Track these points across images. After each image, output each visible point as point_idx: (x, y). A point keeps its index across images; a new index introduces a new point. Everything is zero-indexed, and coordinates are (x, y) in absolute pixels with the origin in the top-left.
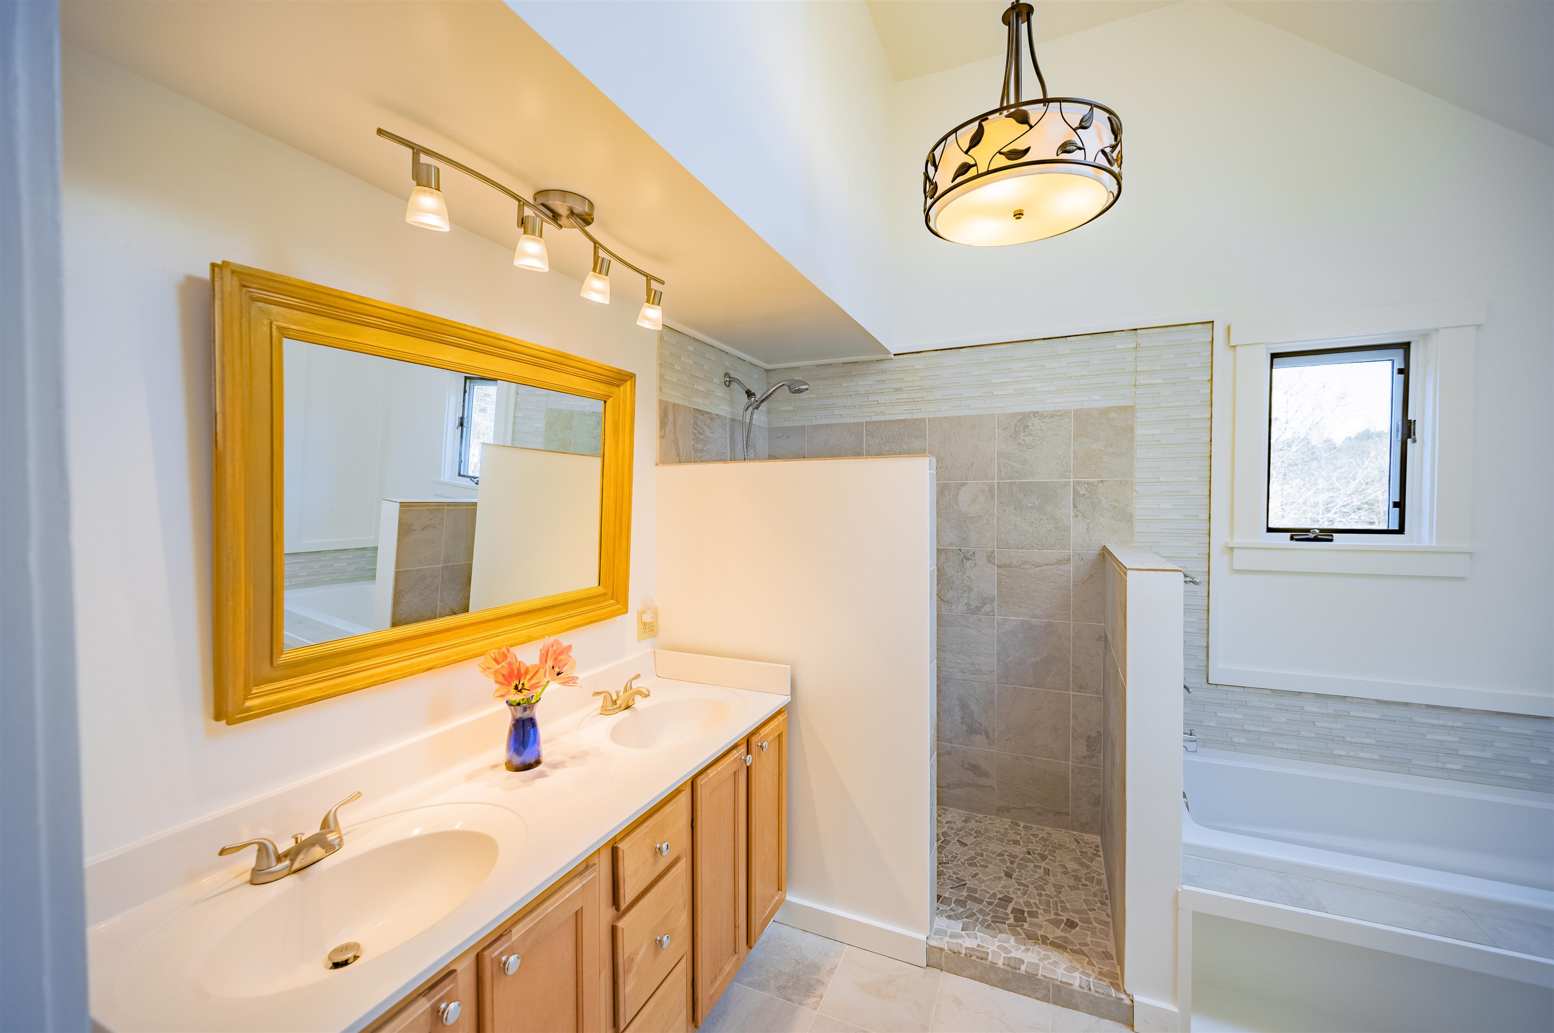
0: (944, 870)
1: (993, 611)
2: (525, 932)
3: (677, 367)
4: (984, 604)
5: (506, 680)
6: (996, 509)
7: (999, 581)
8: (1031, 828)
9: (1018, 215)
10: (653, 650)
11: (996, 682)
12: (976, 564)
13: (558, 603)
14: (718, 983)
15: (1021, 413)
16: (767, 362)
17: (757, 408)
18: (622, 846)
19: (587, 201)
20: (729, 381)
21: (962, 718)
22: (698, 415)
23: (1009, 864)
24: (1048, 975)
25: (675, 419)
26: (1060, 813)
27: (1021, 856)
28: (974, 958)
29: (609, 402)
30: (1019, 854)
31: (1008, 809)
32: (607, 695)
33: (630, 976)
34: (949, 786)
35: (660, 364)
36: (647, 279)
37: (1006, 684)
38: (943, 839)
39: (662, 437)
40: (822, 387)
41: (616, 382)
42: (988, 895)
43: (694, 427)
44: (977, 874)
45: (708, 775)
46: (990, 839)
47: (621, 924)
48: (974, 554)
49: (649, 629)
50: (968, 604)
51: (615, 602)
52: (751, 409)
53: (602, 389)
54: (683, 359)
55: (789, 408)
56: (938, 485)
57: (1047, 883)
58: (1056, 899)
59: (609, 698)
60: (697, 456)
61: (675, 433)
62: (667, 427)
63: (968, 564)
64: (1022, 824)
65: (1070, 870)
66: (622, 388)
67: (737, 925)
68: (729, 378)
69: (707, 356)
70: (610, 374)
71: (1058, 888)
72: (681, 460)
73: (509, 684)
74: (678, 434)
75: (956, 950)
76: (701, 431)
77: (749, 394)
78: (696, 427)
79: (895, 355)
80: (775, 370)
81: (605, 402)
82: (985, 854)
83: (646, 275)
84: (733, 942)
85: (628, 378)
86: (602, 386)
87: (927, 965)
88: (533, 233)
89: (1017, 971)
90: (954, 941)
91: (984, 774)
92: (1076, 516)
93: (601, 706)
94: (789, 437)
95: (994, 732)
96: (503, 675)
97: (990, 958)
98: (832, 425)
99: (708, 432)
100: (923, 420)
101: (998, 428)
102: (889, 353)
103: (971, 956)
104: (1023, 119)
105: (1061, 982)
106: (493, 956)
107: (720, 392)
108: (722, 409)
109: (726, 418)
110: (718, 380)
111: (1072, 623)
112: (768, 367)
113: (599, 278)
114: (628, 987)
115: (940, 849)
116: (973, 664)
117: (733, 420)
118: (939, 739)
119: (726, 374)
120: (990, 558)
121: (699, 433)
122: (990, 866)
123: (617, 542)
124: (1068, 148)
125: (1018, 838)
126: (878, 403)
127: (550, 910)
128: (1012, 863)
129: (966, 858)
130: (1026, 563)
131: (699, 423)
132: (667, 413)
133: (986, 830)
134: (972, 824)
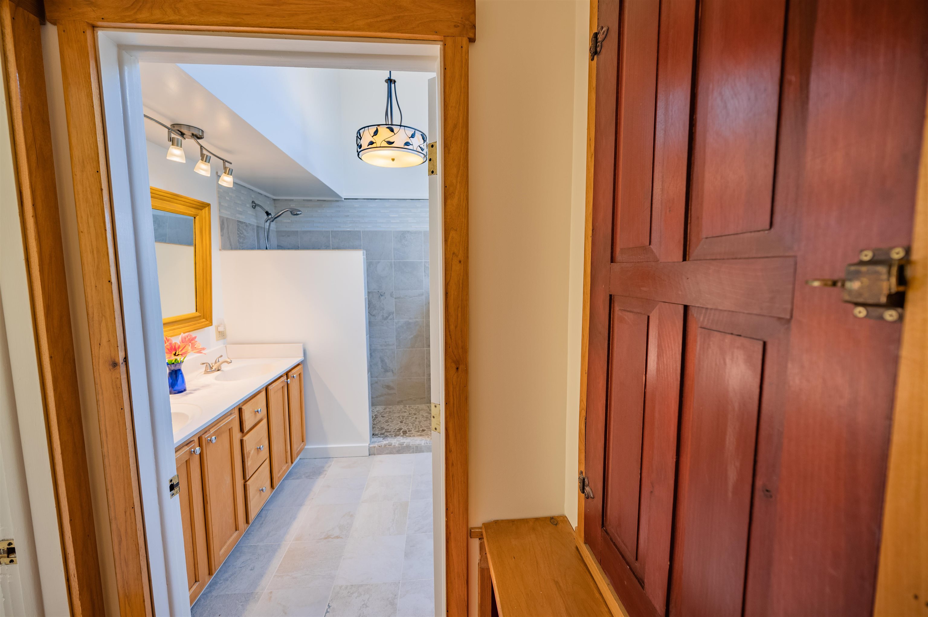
0: (376, 426)
1: (393, 318)
2: (215, 431)
3: (227, 198)
4: (389, 315)
5: (169, 351)
6: (393, 273)
7: (396, 305)
8: (411, 406)
9: (393, 160)
10: (225, 345)
11: (395, 348)
12: (385, 298)
13: (178, 320)
14: (281, 473)
15: (403, 231)
16: (274, 195)
17: (273, 221)
18: (243, 407)
19: (201, 130)
20: (254, 205)
21: (382, 366)
22: (239, 224)
23: (402, 419)
24: (413, 444)
25: (228, 226)
26: (422, 398)
27: (407, 416)
28: (387, 446)
29: (197, 218)
30: (406, 415)
31: (402, 401)
32: (207, 364)
33: (249, 459)
34: (377, 397)
35: (219, 197)
36: (223, 162)
37: (400, 348)
38: (375, 417)
39: (222, 235)
40: (306, 211)
41: (201, 208)
42: (393, 430)
43: (238, 230)
44: (389, 425)
45: (273, 386)
46: (395, 413)
47: (245, 438)
48: (384, 293)
49: (222, 335)
50: (383, 316)
51: (205, 320)
52: (269, 221)
53: (193, 211)
54: (230, 194)
55: (288, 221)
56: (367, 262)
57: (416, 421)
58: (419, 425)
59: (208, 366)
60: (240, 246)
61: (228, 233)
62: (224, 231)
63: (382, 298)
64: (408, 406)
65: (425, 416)
66: (203, 211)
67: (287, 451)
68: (255, 204)
69: (242, 192)
70: (198, 204)
71: (420, 422)
72: (233, 248)
73: (171, 353)
74: (230, 234)
75: (380, 446)
76: (242, 232)
77: (268, 214)
78: (239, 230)
79: (345, 199)
80: (279, 200)
81: (195, 218)
82: (392, 418)
83: (223, 160)
84: (286, 458)
85: (207, 206)
86: (193, 210)
87: (369, 455)
88: (177, 145)
89: (403, 446)
90: (380, 443)
91: (392, 388)
92: (425, 276)
93: (205, 370)
94: (289, 236)
95: (395, 370)
96: (168, 349)
97: (393, 444)
98: (313, 231)
99: (245, 233)
100: (359, 232)
101: (393, 237)
102: (341, 198)
103: (386, 446)
104: (392, 130)
105: (418, 444)
106: (206, 437)
107: (251, 211)
108: (253, 221)
109: (254, 226)
110: (249, 205)
111: (425, 320)
112: (275, 198)
113: (205, 164)
114: (249, 463)
115: (374, 420)
116: (386, 342)
117: (258, 227)
118: (372, 377)
119: (253, 202)
120: (392, 295)
121: (241, 234)
122: (394, 421)
123: (205, 290)
124: (407, 144)
125: (406, 410)
126: (337, 222)
127: (222, 425)
128: (403, 418)
129: (384, 421)
130: (406, 296)
131: (240, 228)
132: (223, 223)
133: (393, 410)
134: (388, 410)
